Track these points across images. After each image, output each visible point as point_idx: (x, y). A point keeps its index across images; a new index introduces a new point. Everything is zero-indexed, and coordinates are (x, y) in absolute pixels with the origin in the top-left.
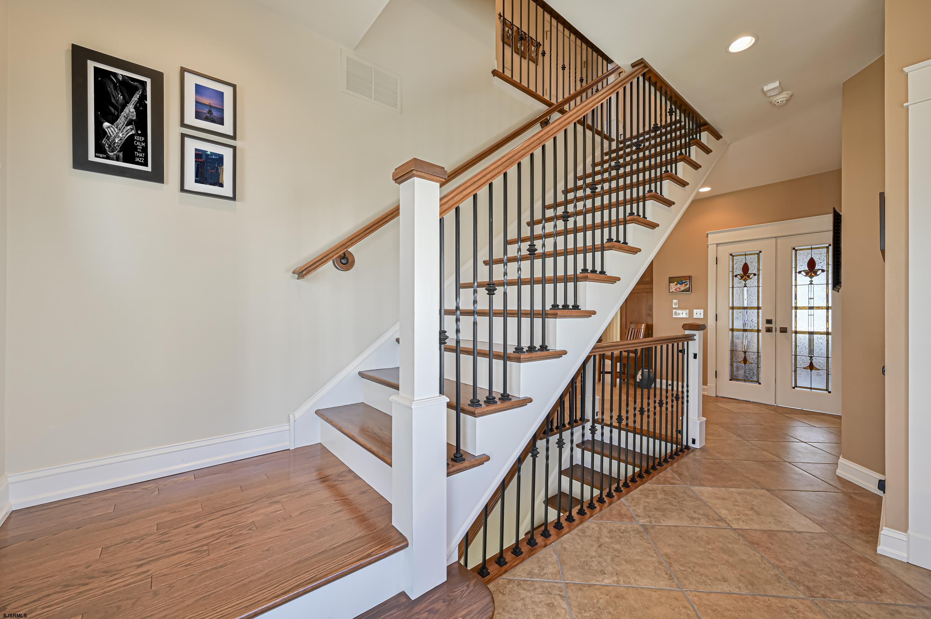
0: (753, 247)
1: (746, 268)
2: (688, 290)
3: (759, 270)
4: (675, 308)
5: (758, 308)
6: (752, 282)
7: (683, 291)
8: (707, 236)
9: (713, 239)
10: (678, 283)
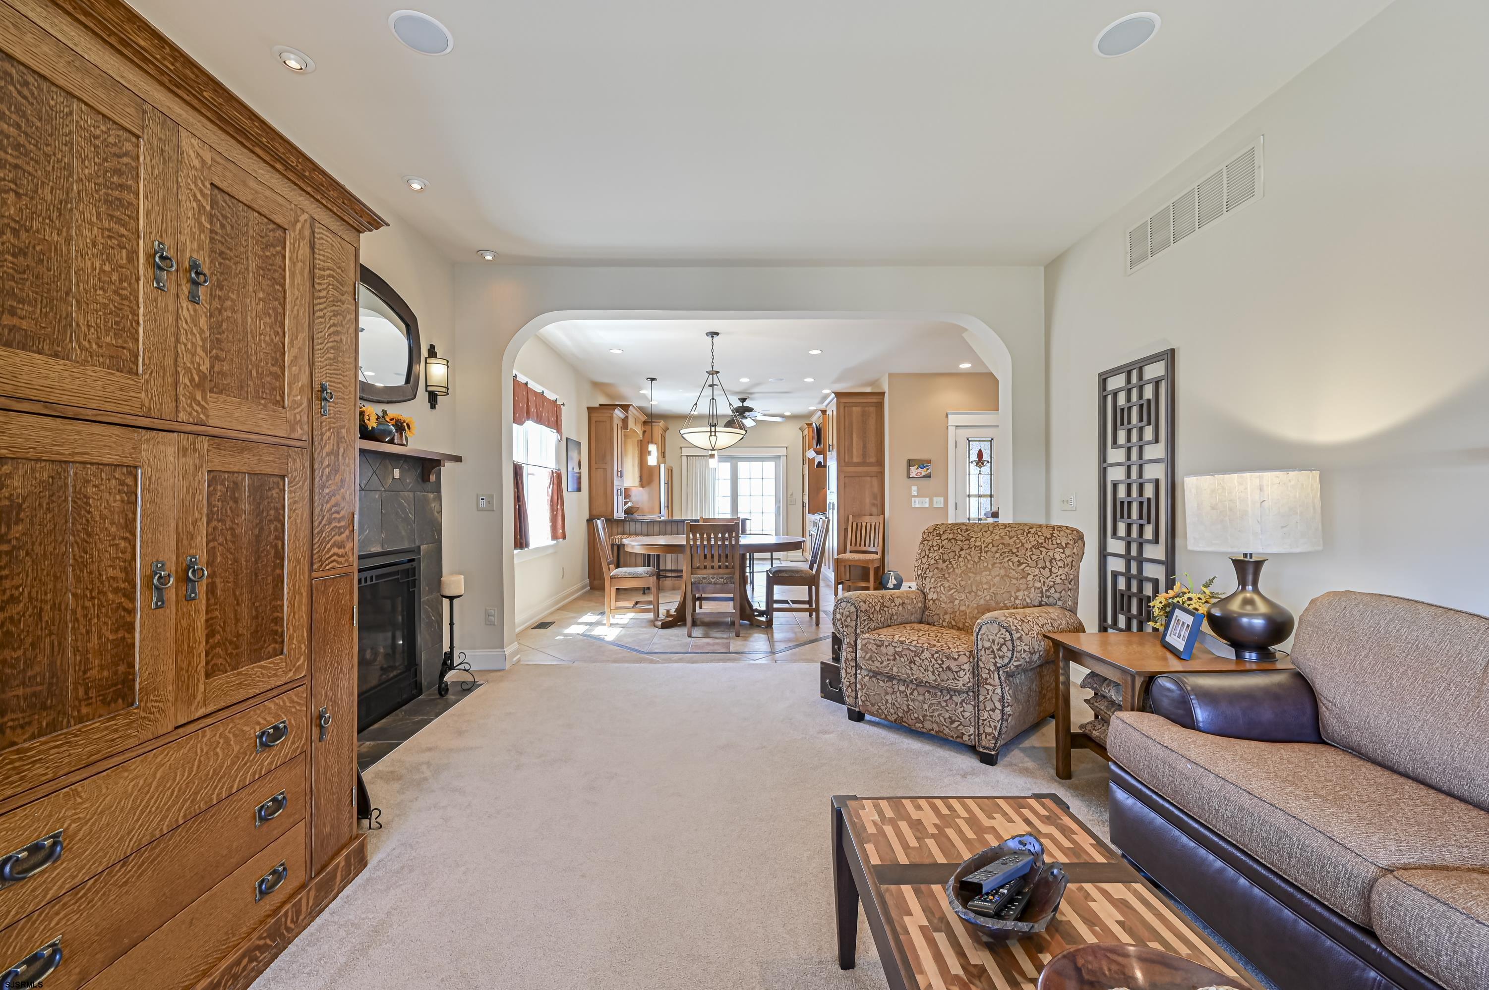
0: (988, 433)
1: (980, 454)
2: (929, 476)
3: (991, 457)
4: (915, 496)
5: (991, 496)
6: (986, 469)
7: (924, 477)
8: (947, 416)
9: (953, 420)
10: (919, 467)
